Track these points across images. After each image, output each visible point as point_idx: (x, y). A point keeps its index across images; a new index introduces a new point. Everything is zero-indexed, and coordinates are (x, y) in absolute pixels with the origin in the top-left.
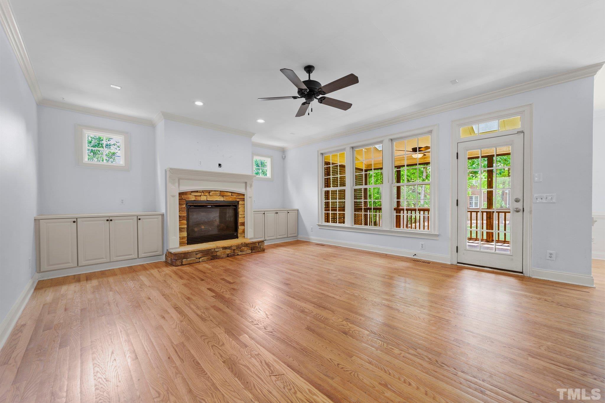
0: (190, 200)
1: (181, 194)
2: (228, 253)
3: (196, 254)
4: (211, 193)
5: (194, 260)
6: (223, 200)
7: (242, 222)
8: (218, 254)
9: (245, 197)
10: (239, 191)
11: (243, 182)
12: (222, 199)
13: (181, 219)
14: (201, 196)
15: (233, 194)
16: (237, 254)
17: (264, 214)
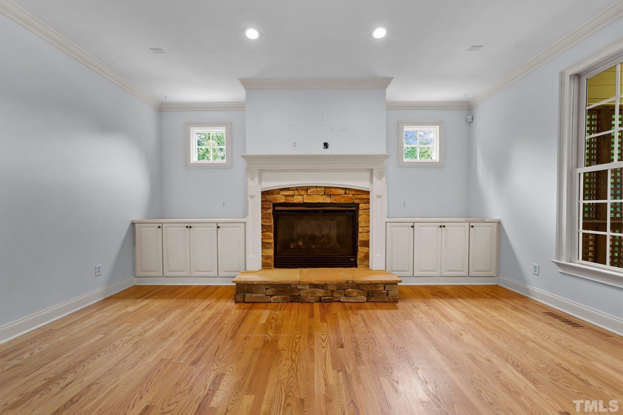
0: (278, 202)
1: (264, 194)
2: (320, 295)
3: (266, 289)
4: (309, 191)
5: (261, 297)
6: (329, 202)
7: (363, 241)
8: (302, 293)
9: (371, 196)
10: (361, 186)
11: (367, 170)
12: (328, 200)
13: (265, 230)
14: (293, 195)
15: (347, 192)
16: (338, 299)
17: (413, 227)
